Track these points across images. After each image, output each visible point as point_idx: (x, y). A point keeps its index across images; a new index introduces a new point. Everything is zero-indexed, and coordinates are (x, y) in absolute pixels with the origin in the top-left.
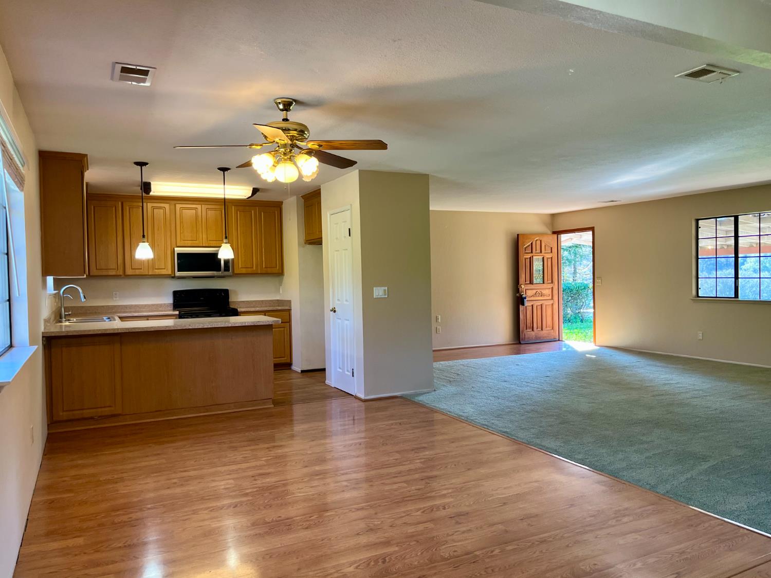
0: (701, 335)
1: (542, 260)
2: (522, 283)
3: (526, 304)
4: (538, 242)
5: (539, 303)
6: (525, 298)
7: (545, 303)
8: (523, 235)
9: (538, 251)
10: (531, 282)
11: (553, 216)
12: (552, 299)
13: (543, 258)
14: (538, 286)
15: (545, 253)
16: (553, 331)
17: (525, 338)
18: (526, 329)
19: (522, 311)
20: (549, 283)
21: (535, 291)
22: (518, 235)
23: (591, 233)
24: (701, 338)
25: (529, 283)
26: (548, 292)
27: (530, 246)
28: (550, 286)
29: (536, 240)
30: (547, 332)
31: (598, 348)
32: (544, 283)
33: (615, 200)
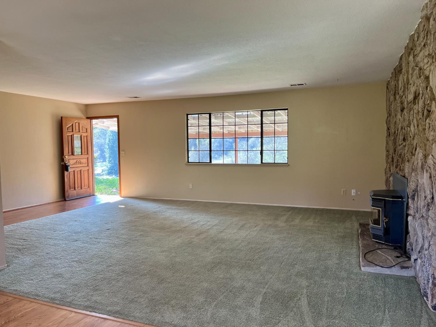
0: (191, 186)
1: (80, 138)
2: (66, 154)
3: (70, 170)
4: (77, 124)
5: (79, 169)
6: (69, 166)
7: (83, 169)
8: (66, 118)
9: (77, 131)
10: (73, 154)
11: (87, 106)
12: (88, 166)
13: (81, 136)
14: (79, 156)
15: (82, 132)
16: (89, 189)
17: (69, 196)
18: (70, 189)
19: (66, 175)
20: (85, 154)
21: (75, 161)
22: (62, 117)
23: (116, 119)
24: (191, 187)
25: (71, 154)
26: (84, 161)
27: (71, 127)
28: (86, 156)
29: (76, 123)
30: (85, 190)
31: (123, 198)
32: (82, 154)
33: (138, 97)
